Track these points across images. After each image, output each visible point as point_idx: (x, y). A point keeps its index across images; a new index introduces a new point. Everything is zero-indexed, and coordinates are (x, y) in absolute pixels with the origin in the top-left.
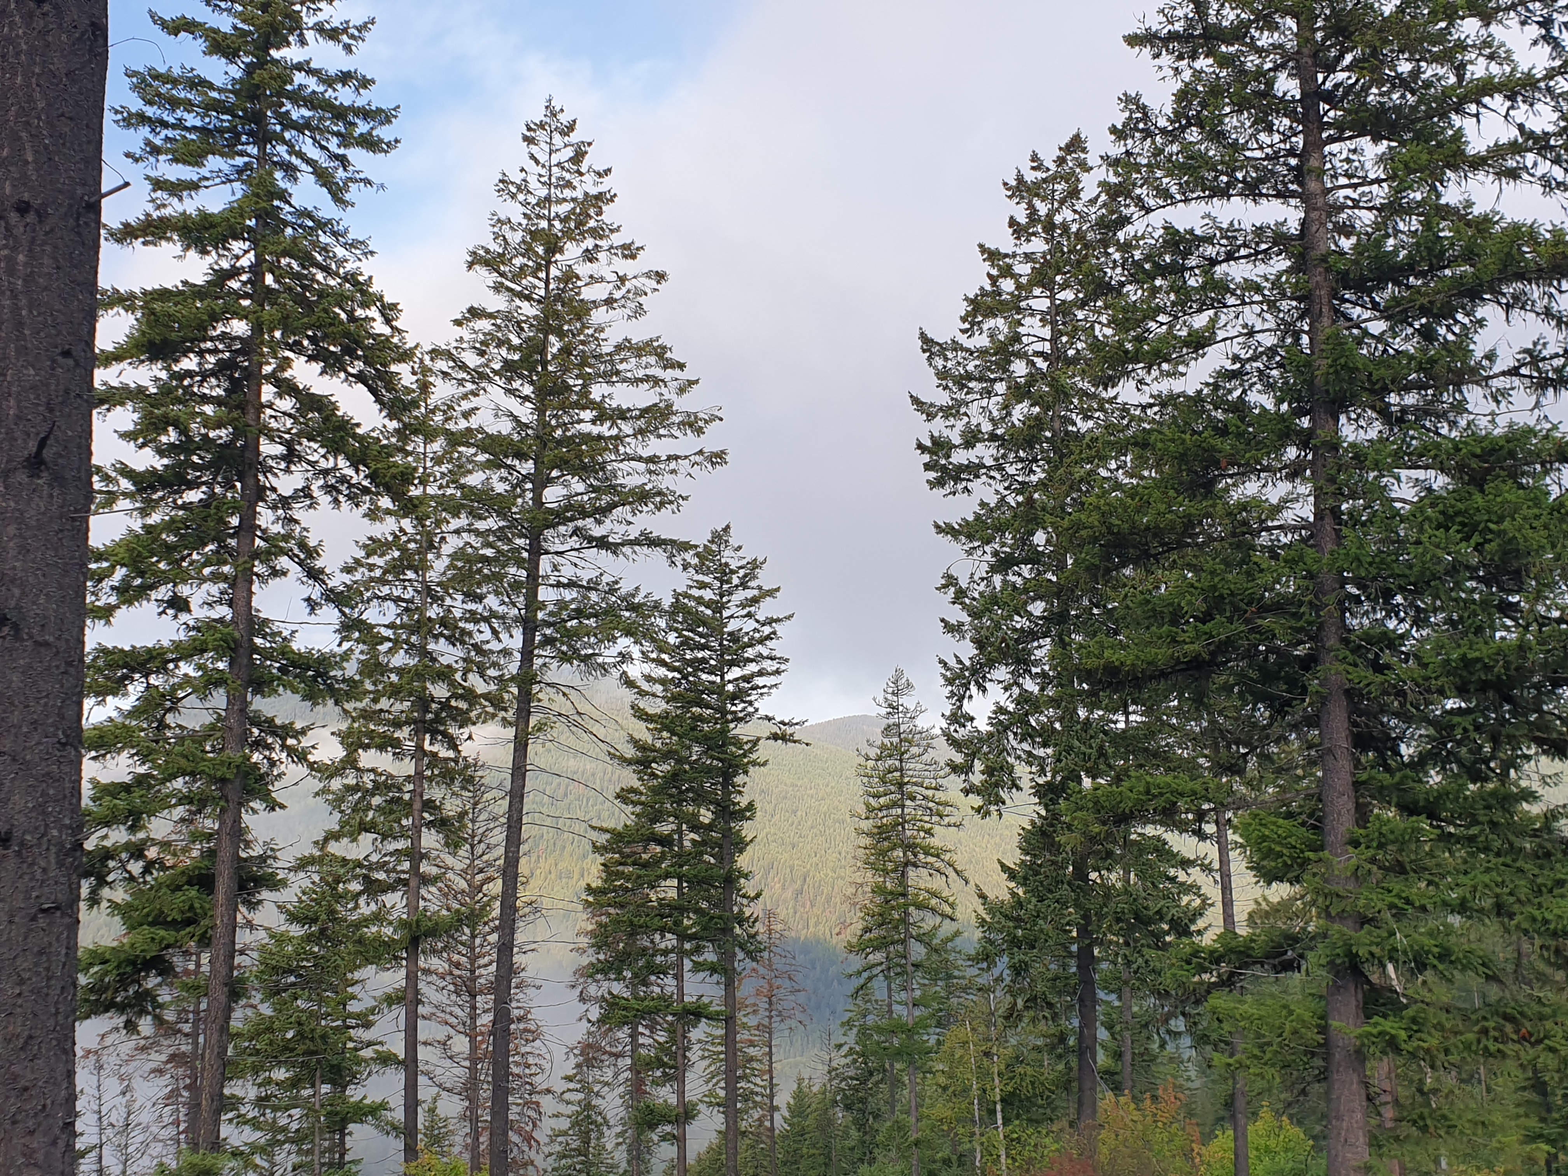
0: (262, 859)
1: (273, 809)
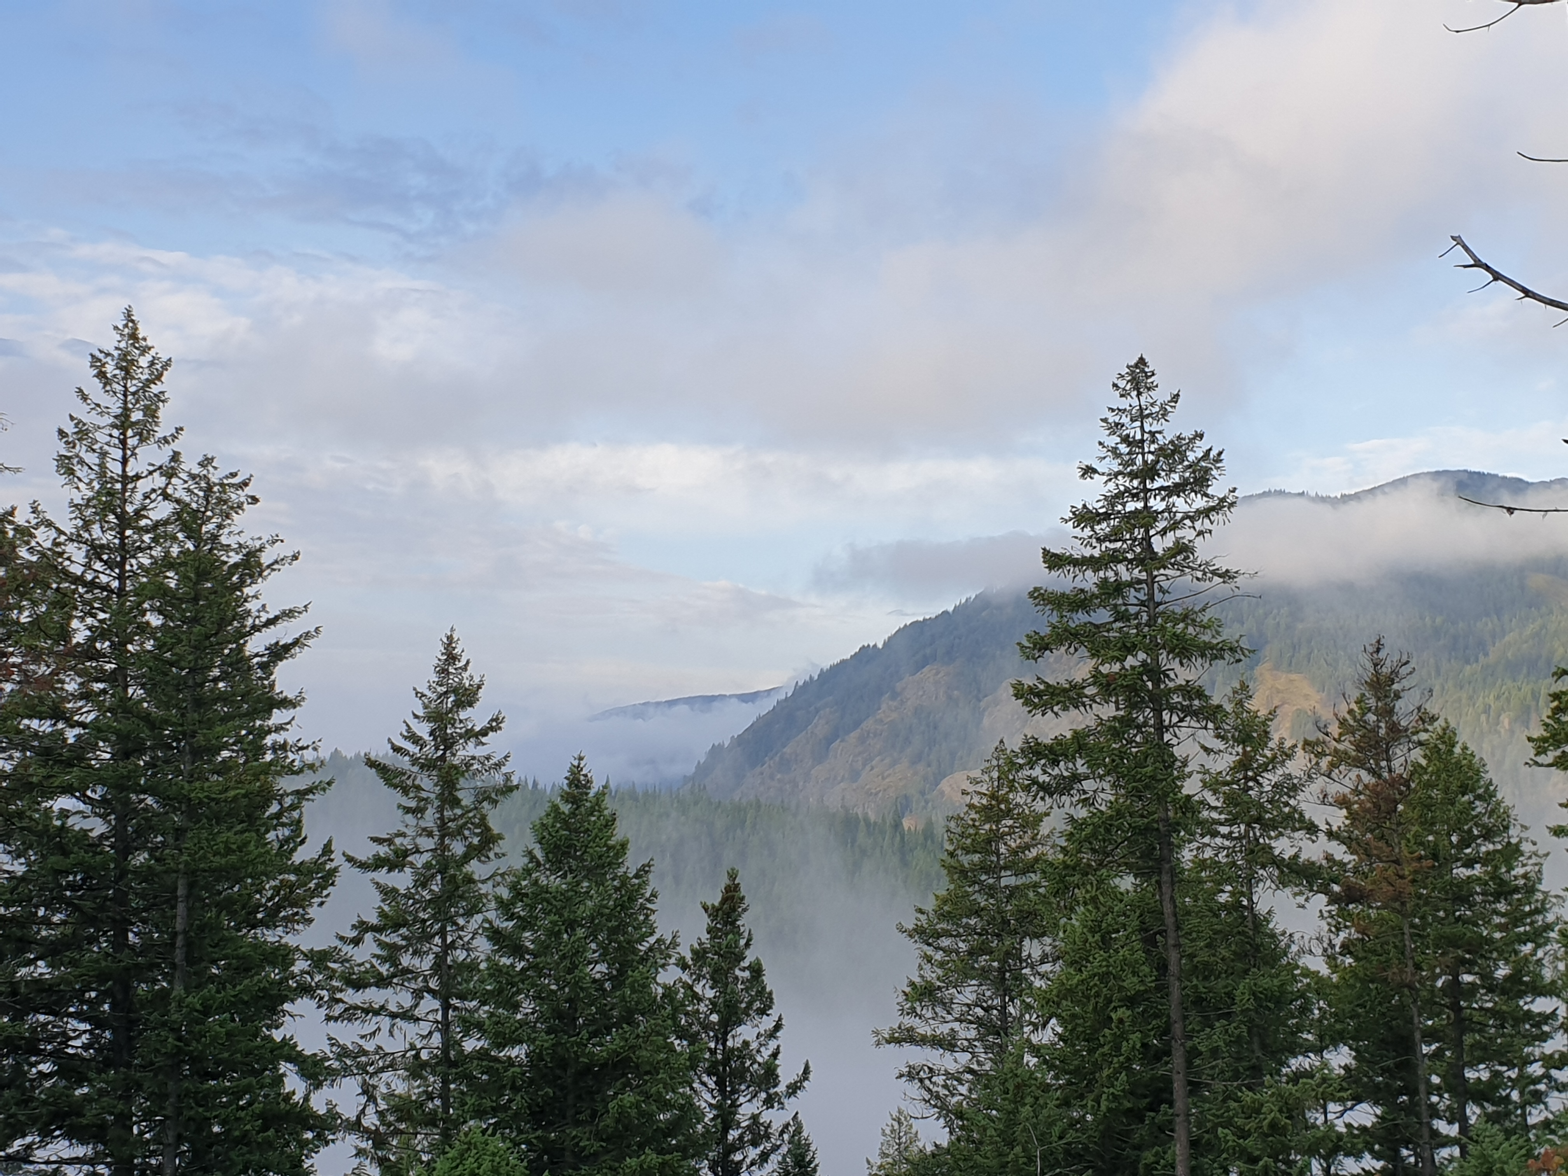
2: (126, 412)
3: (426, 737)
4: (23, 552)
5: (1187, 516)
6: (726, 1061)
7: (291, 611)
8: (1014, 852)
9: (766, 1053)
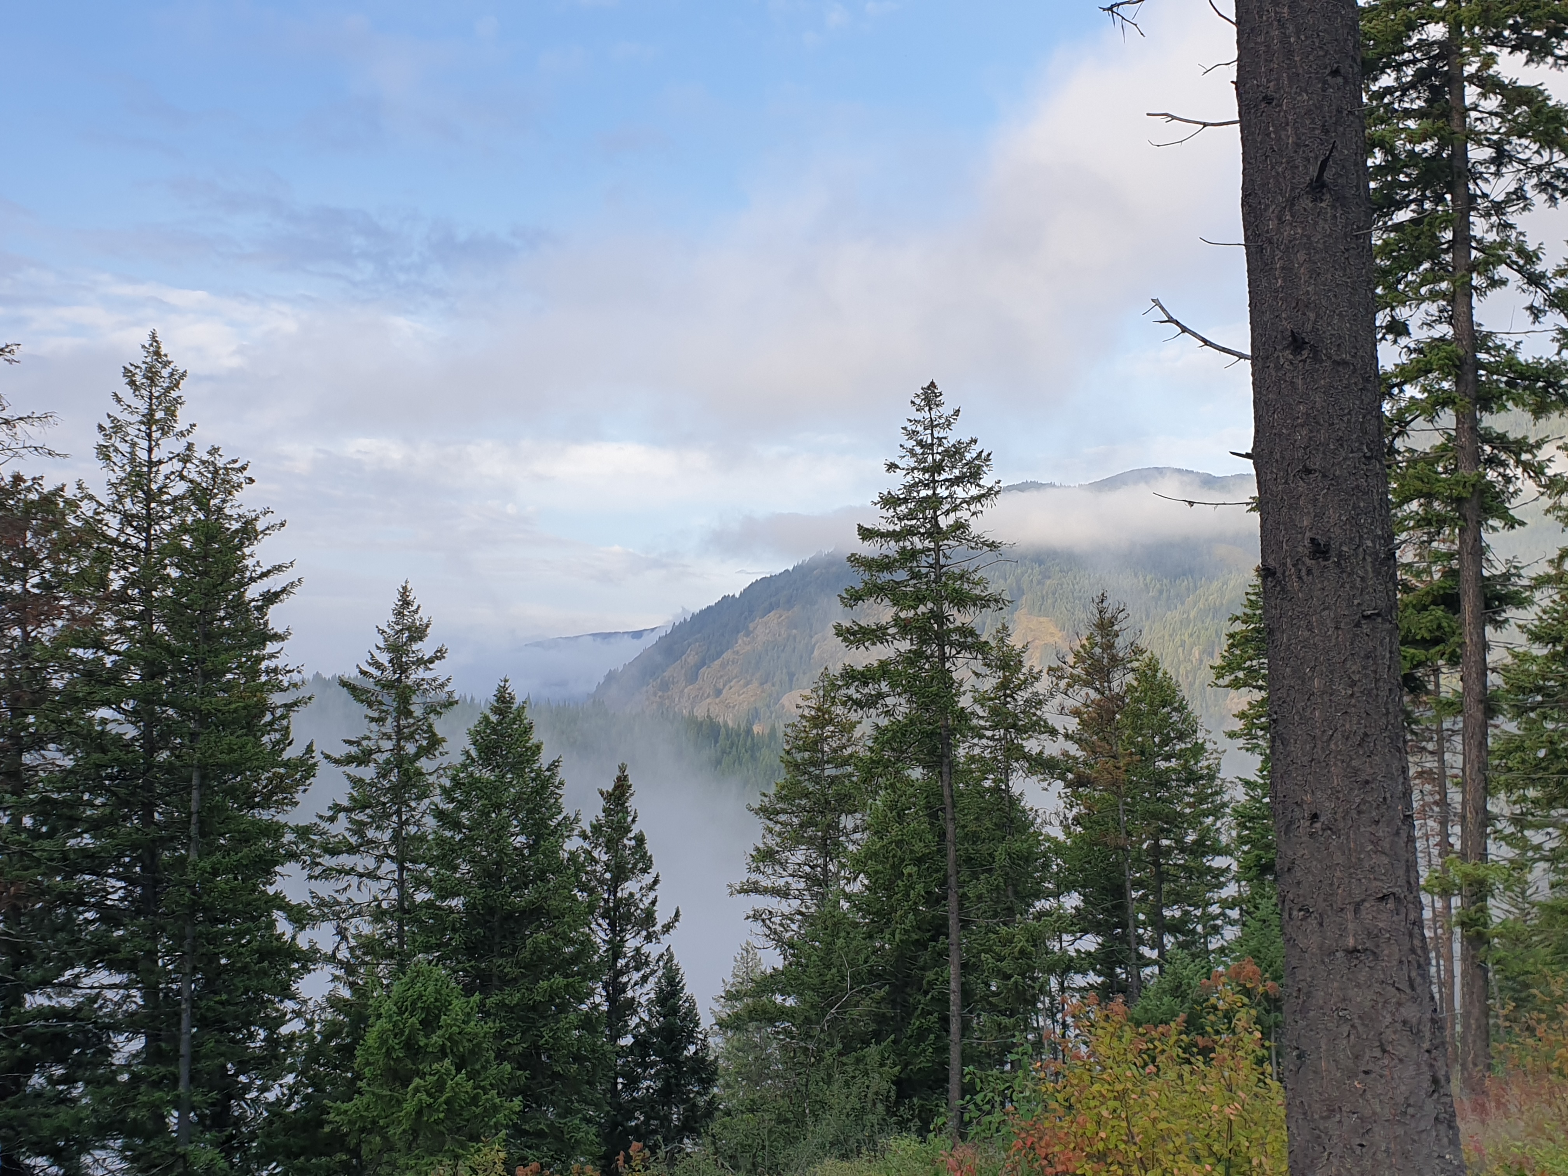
0: (1506, 577)
1: (1513, 527)
2: (151, 412)
3: (386, 664)
4: (71, 519)
5: (964, 501)
6: (616, 908)
7: (280, 566)
8: (835, 751)
9: (647, 902)
